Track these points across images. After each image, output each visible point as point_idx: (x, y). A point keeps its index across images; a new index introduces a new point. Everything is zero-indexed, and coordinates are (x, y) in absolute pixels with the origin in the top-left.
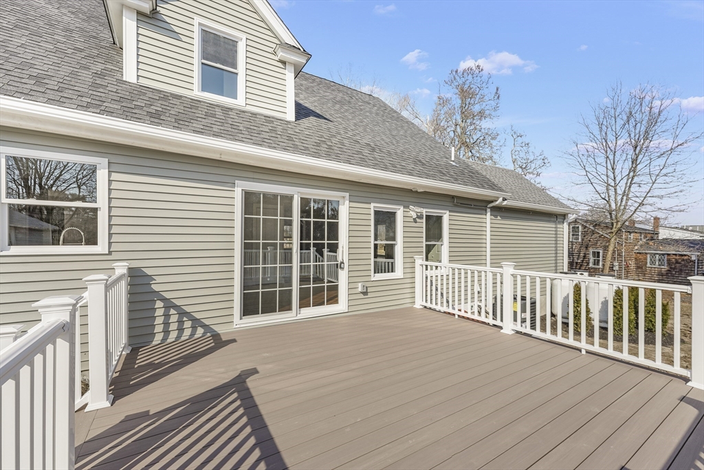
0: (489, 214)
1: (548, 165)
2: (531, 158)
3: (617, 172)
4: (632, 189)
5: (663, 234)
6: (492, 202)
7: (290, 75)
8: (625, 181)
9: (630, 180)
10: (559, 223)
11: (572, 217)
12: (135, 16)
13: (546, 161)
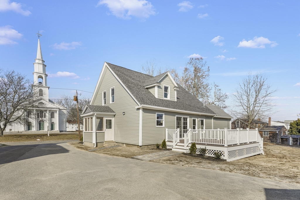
0: (213, 119)
1: (228, 98)
2: (222, 95)
3: (250, 103)
4: (255, 109)
5: (273, 124)
6: (213, 116)
7: (176, 92)
8: (253, 105)
9: (254, 105)
10: (229, 121)
11: (232, 120)
12: (157, 87)
13: (227, 96)
